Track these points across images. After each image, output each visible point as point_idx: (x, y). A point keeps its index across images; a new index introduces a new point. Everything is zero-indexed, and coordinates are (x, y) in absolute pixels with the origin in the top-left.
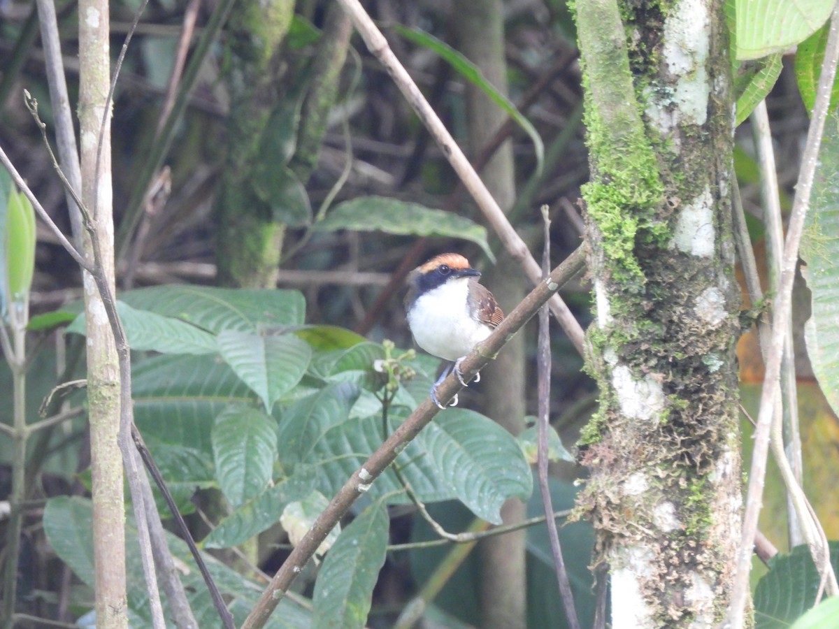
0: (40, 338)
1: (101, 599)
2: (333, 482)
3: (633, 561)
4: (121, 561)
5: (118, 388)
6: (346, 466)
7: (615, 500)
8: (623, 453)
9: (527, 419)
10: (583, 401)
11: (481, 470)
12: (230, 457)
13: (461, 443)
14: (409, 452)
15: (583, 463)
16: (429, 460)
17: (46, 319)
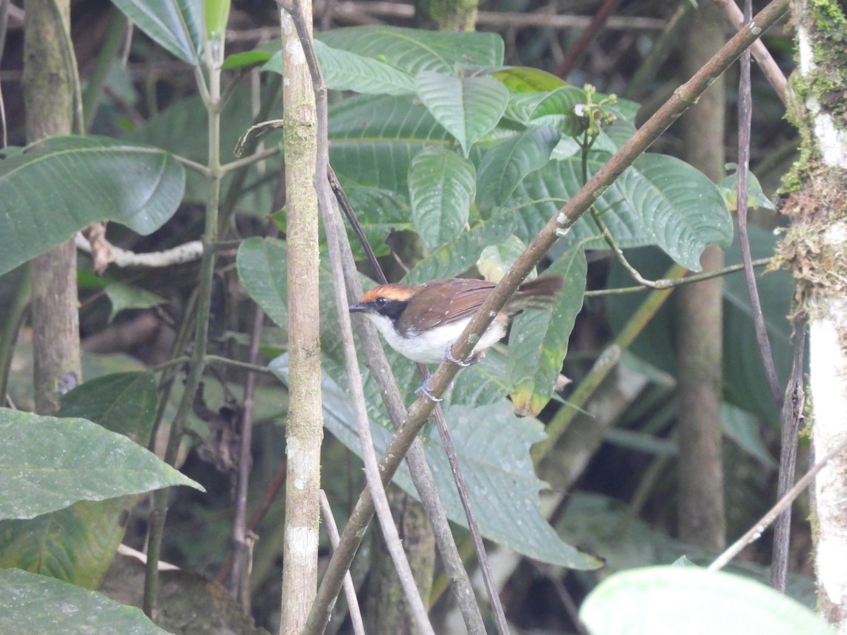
0: (235, 77)
1: (294, 342)
2: (529, 226)
3: (832, 311)
4: (315, 303)
5: (314, 129)
6: (543, 211)
7: (815, 249)
8: (824, 202)
9: (728, 166)
10: (784, 147)
11: (681, 217)
12: (426, 199)
13: (661, 189)
14: (608, 198)
15: (783, 211)
16: (627, 206)
17: (241, 58)
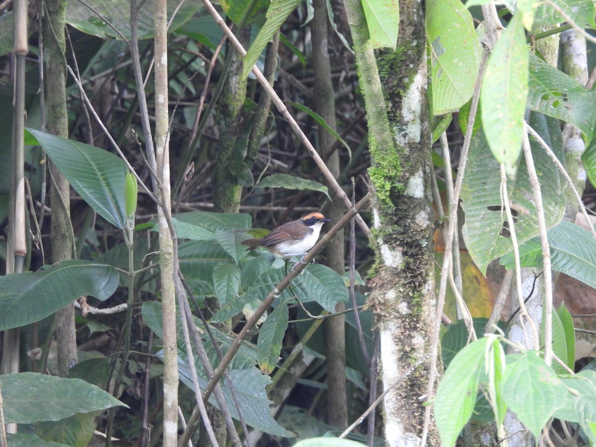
0: (140, 234)
1: (166, 344)
2: (264, 295)
3: (390, 327)
4: (174, 328)
5: (172, 255)
6: (269, 288)
7: (382, 301)
8: (386, 281)
9: (346, 268)
10: (369, 259)
11: (327, 290)
12: (221, 283)
13: (318, 278)
14: (296, 282)
15: (368, 285)
16: (304, 285)
17: (142, 226)
